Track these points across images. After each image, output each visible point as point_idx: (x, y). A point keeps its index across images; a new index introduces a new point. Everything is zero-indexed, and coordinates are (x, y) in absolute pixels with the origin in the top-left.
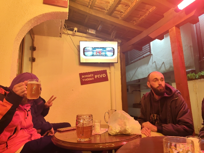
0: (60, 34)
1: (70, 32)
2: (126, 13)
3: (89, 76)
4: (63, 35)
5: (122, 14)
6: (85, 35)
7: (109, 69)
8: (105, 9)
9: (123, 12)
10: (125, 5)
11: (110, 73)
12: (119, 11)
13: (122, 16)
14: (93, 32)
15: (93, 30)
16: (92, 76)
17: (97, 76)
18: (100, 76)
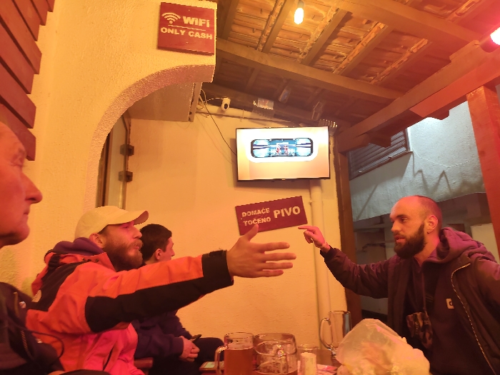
0: (191, 113)
1: (214, 109)
2: (351, 59)
3: (259, 212)
4: (197, 117)
5: (341, 60)
6: (247, 114)
7: (308, 193)
8: (298, 52)
9: (343, 56)
10: (349, 40)
11: (311, 204)
12: (333, 55)
13: (340, 66)
14: (267, 105)
15: (268, 102)
16: (266, 214)
17: (279, 213)
18: (287, 212)
